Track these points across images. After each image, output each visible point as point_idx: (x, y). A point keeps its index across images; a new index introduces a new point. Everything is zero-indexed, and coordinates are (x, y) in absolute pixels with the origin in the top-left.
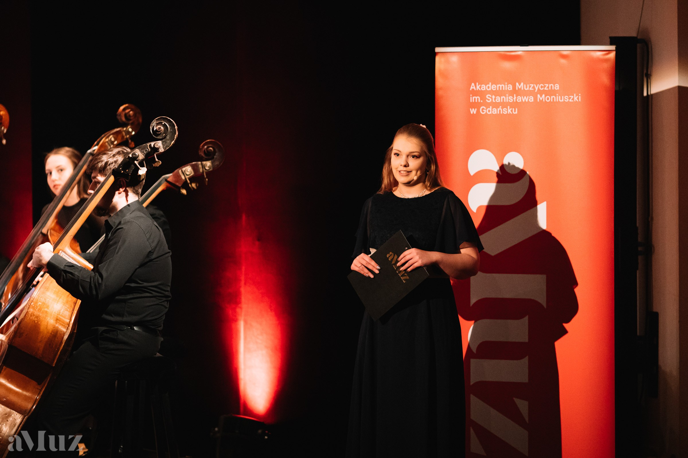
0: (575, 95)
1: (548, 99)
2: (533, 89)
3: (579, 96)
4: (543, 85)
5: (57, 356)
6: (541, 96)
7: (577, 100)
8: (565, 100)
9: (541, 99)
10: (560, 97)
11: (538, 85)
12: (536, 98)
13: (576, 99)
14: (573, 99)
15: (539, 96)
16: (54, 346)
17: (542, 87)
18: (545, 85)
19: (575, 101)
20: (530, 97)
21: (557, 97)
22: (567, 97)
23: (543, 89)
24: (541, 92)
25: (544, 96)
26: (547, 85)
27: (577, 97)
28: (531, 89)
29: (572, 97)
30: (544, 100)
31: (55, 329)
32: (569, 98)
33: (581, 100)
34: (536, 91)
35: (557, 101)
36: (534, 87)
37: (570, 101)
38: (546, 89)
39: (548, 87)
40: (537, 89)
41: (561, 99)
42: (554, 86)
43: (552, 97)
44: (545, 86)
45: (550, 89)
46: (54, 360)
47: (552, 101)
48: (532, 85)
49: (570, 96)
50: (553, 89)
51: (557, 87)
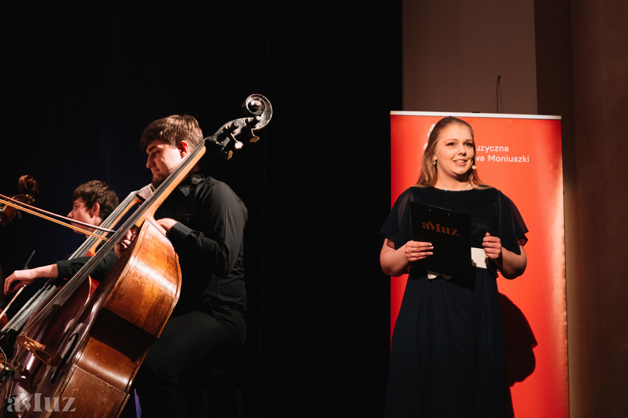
0: (524, 156)
1: (498, 159)
2: (484, 150)
3: (527, 157)
4: (493, 147)
5: (164, 326)
6: (492, 157)
7: (526, 161)
8: (515, 161)
9: (492, 159)
10: (509, 158)
11: (489, 147)
12: (486, 158)
13: (524, 160)
14: (522, 160)
15: (489, 156)
16: (160, 313)
17: (492, 149)
18: (495, 147)
19: (524, 161)
20: (481, 157)
21: (507, 158)
22: (517, 158)
23: (493, 150)
24: (492, 154)
25: (494, 156)
26: (497, 147)
27: (526, 158)
28: (482, 150)
29: (521, 158)
30: (494, 160)
31: (161, 294)
32: (518, 159)
33: (529, 161)
34: (487, 152)
35: (507, 161)
36: (484, 149)
37: (520, 161)
38: (496, 150)
39: (498, 149)
40: (487, 150)
41: (511, 160)
42: (504, 149)
43: (502, 158)
44: (495, 149)
45: (500, 150)
46: (159, 330)
47: (502, 161)
48: (483, 147)
49: (519, 158)
50: (503, 150)
51: (507, 149)
